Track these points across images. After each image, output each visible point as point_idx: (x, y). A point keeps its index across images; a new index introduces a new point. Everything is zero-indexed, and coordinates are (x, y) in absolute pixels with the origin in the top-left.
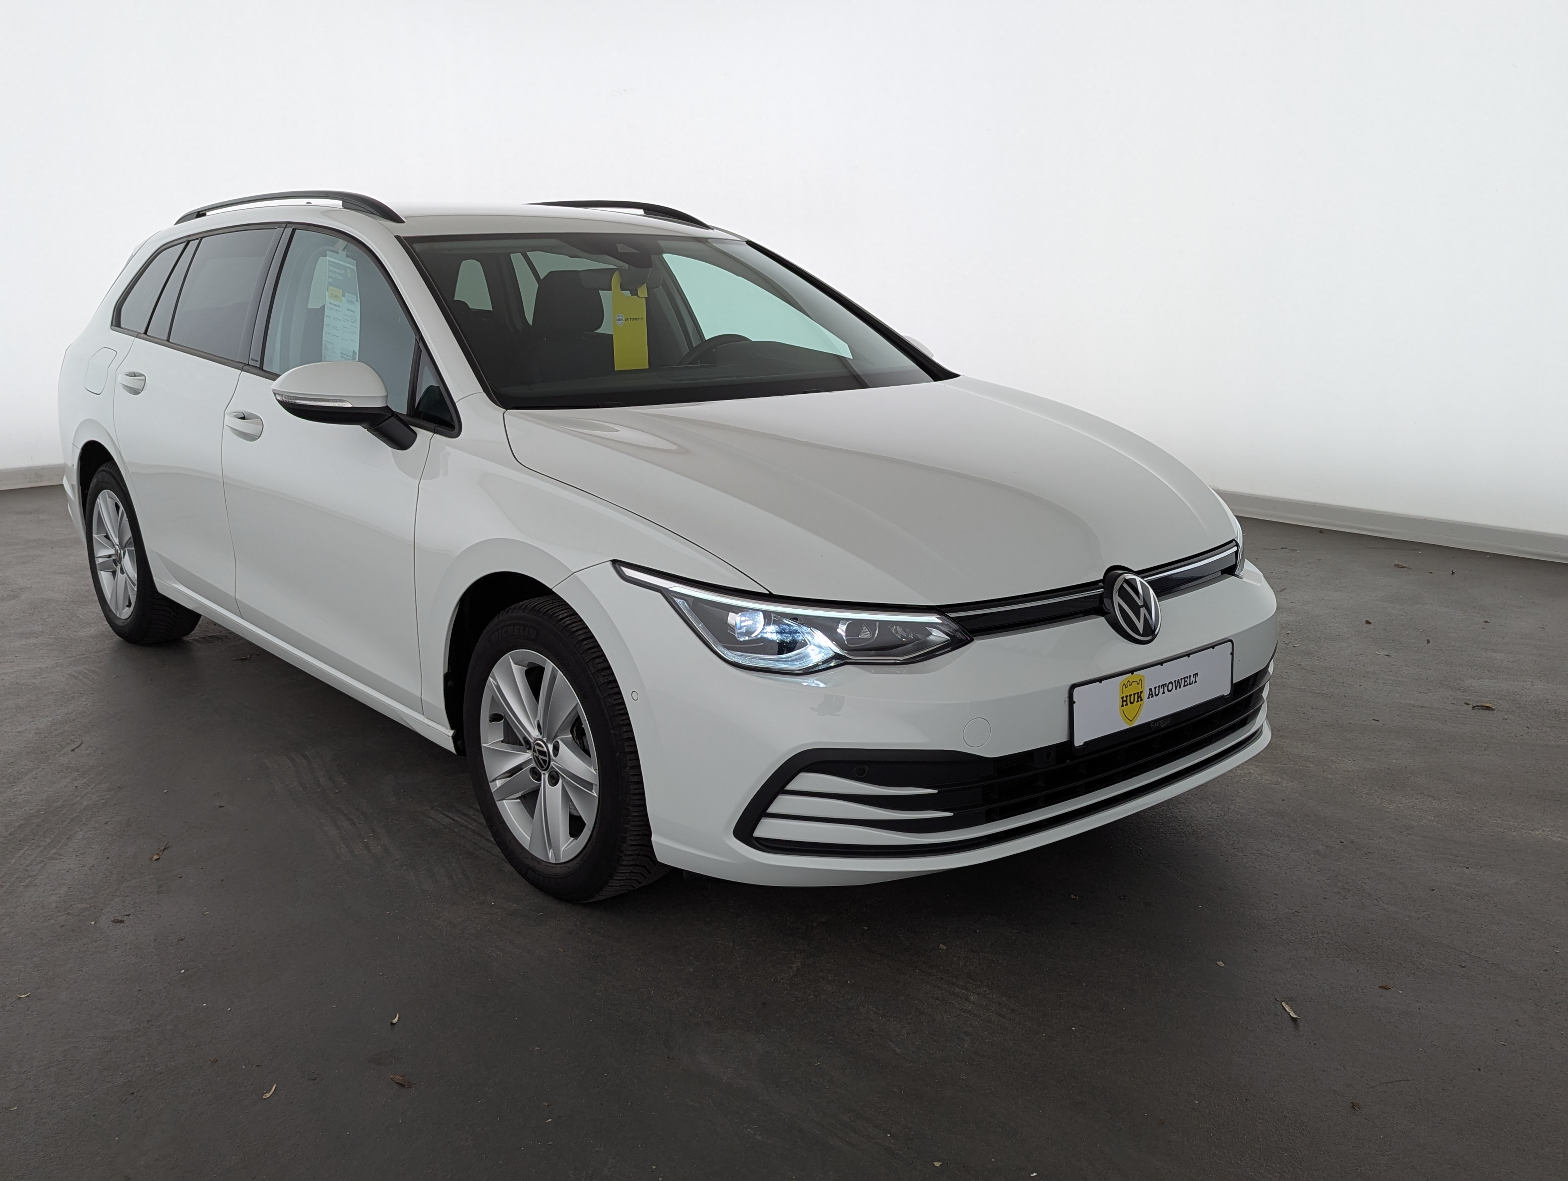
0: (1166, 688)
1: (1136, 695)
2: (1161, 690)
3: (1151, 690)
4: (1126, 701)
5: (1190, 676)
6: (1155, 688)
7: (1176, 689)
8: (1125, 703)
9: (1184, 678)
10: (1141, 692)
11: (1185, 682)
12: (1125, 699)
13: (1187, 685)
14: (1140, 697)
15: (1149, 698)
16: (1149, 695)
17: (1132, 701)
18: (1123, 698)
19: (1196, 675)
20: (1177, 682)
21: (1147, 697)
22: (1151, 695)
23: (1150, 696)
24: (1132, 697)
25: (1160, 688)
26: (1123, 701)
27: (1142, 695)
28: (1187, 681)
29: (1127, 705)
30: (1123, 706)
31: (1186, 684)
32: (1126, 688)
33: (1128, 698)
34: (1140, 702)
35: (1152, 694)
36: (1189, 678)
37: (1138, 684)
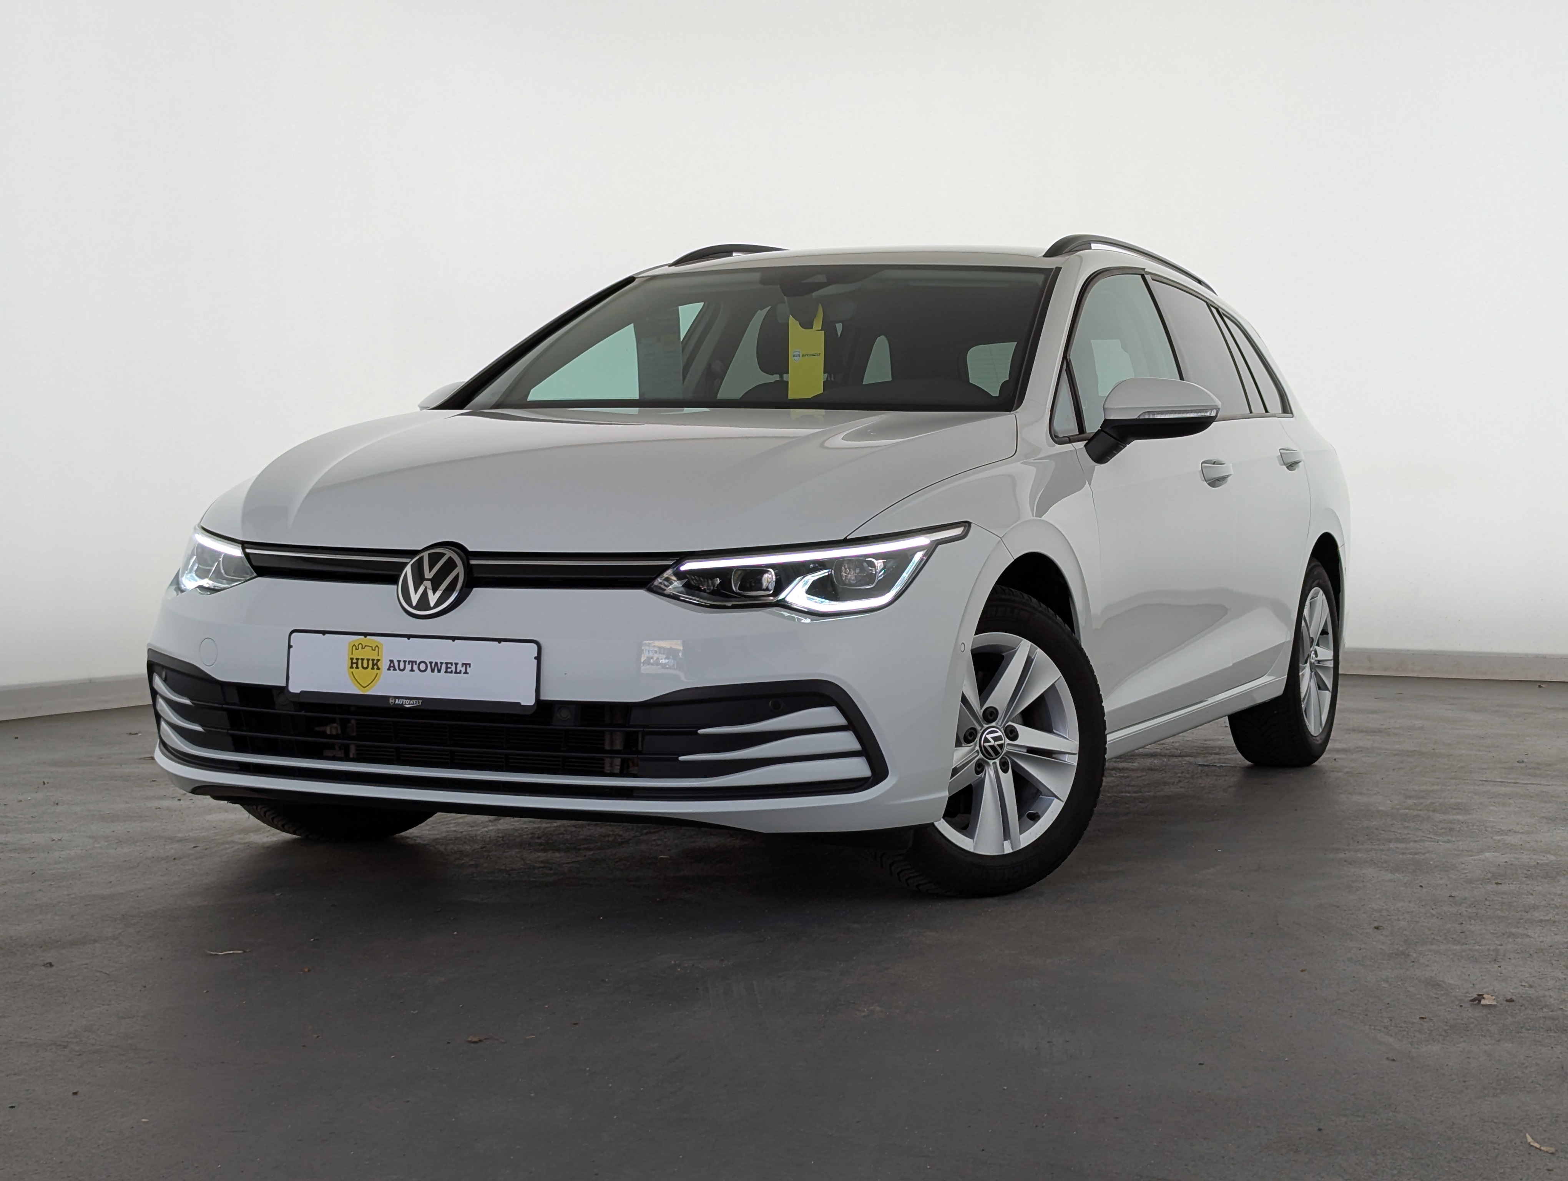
0: (415, 667)
1: (371, 662)
2: (408, 667)
3: (391, 661)
4: (357, 663)
5: (456, 664)
6: (399, 661)
7: (433, 671)
8: (354, 666)
9: (447, 664)
10: (378, 660)
11: (447, 668)
12: (355, 661)
13: (451, 672)
14: (376, 664)
15: (389, 669)
16: (390, 666)
17: (365, 665)
18: (352, 659)
19: (466, 665)
20: (433, 665)
21: (387, 667)
22: (392, 666)
23: (392, 669)
24: (365, 662)
25: (407, 663)
26: (352, 663)
27: (379, 664)
28: (450, 668)
29: (357, 667)
30: (352, 667)
31: (449, 670)
32: (356, 649)
33: (360, 662)
34: (375, 671)
35: (394, 666)
36: (454, 666)
37: (372, 650)
